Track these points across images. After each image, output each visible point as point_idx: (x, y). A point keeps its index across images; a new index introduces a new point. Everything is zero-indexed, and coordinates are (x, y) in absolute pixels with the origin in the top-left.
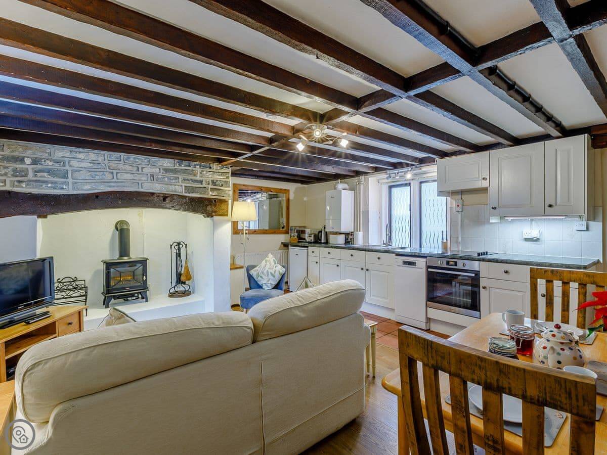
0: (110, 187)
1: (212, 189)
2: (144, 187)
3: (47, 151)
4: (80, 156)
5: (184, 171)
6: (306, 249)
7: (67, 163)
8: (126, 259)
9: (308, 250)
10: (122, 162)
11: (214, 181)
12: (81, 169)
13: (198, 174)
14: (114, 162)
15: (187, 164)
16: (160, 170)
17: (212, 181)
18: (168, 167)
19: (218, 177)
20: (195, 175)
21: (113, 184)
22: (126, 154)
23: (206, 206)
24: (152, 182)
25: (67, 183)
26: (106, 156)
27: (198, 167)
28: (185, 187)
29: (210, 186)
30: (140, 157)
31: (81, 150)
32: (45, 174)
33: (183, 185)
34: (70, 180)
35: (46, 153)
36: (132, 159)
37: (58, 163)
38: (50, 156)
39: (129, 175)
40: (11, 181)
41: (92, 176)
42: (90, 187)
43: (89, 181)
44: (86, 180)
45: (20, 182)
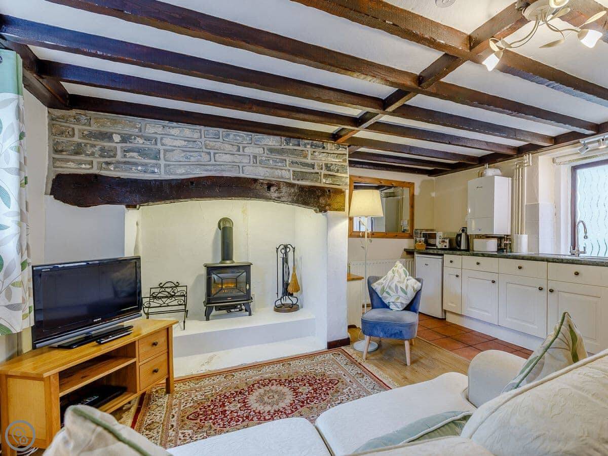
0: (207, 170)
1: (326, 176)
2: (245, 171)
3: (137, 126)
4: (173, 132)
5: (293, 152)
6: (441, 257)
7: (159, 140)
8: (228, 263)
9: (443, 259)
10: (221, 140)
11: (329, 165)
12: (174, 148)
13: (309, 156)
14: (211, 140)
15: (296, 143)
16: (264, 150)
17: (325, 164)
18: (273, 147)
19: (333, 160)
20: (305, 157)
21: (209, 168)
22: (226, 130)
23: (319, 197)
24: (254, 165)
25: (159, 166)
26: (203, 132)
27: (309, 146)
28: (293, 171)
29: (324, 172)
30: (242, 133)
31: (175, 124)
32: (135, 154)
33: (292, 169)
34: (162, 162)
35: (137, 128)
36: (231, 136)
37: (149, 140)
38: (141, 132)
39: (228, 156)
40: (98, 163)
41: (187, 158)
42: (184, 171)
43: (181, 163)
44: (180, 161)
45: (108, 164)
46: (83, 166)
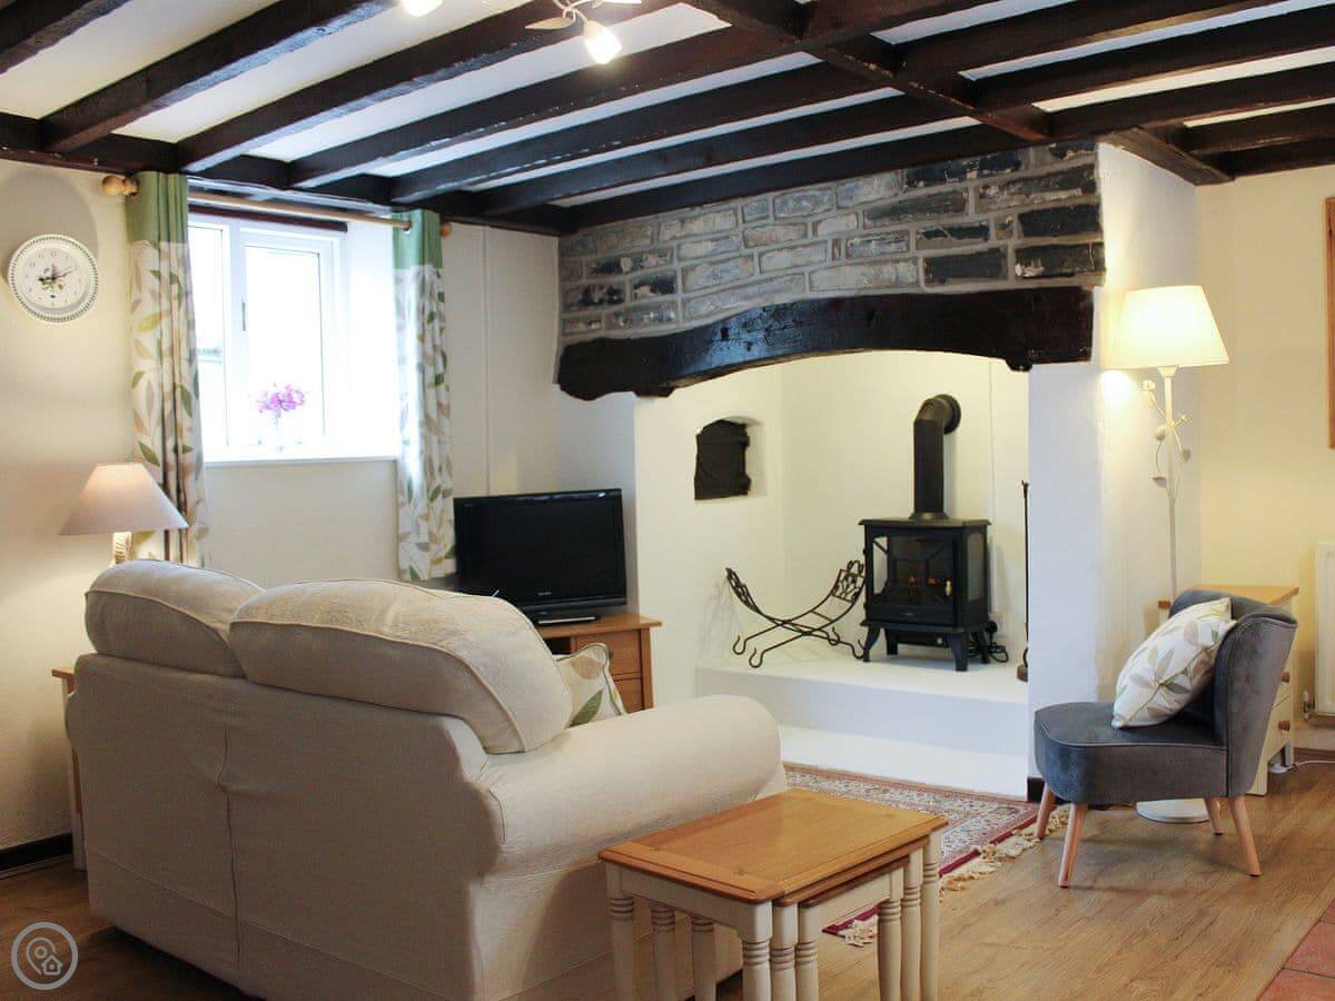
0: (747, 298)
1: (1024, 256)
2: (816, 284)
3: (648, 233)
5: (926, 205)
7: (676, 252)
8: (936, 519)
10: (771, 219)
11: (1034, 217)
13: (972, 204)
14: (755, 224)
15: (936, 175)
16: (858, 218)
17: (1021, 216)
18: (879, 204)
19: (1049, 197)
20: (960, 207)
21: (751, 290)
22: (780, 193)
24: (836, 263)
25: (673, 303)
26: (739, 212)
27: (972, 175)
28: (929, 260)
29: (1014, 242)
30: (812, 190)
32: (646, 290)
33: (923, 254)
34: (679, 296)
35: (646, 237)
36: (791, 204)
37: (663, 256)
38: (653, 242)
39: (785, 253)
40: (608, 316)
41: (715, 276)
42: (712, 308)
43: (709, 291)
44: (707, 287)
45: (617, 315)
46: (594, 326)
